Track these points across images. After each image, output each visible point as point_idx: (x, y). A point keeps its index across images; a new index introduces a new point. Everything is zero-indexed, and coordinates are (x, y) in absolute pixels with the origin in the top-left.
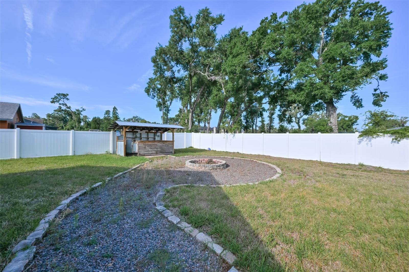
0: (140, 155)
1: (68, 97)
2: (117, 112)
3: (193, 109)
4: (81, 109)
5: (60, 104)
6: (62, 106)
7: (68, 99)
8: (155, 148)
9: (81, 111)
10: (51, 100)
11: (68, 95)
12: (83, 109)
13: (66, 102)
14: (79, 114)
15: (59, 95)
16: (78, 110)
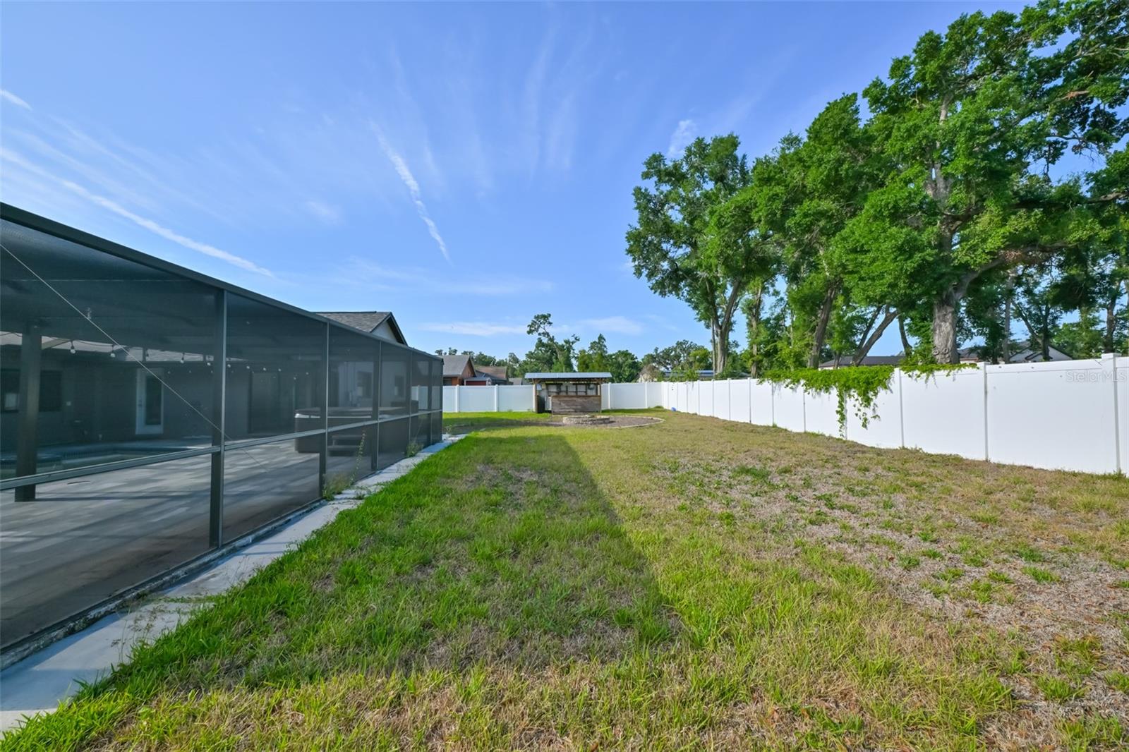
0: (555, 413)
1: (550, 320)
2: (605, 343)
3: (723, 328)
4: (572, 339)
5: (539, 334)
6: (542, 338)
7: (550, 323)
8: (573, 405)
9: (573, 343)
10: (528, 329)
11: (550, 315)
12: (576, 339)
13: (549, 329)
14: (569, 349)
15: (537, 317)
16: (567, 342)
